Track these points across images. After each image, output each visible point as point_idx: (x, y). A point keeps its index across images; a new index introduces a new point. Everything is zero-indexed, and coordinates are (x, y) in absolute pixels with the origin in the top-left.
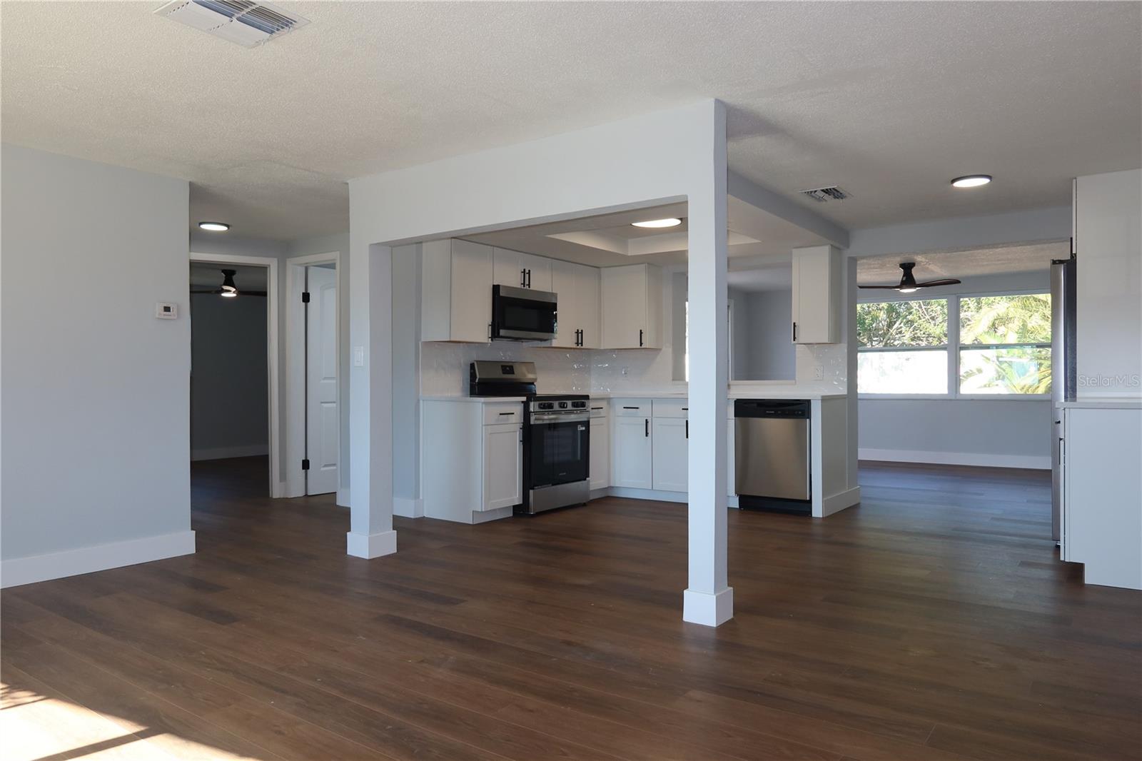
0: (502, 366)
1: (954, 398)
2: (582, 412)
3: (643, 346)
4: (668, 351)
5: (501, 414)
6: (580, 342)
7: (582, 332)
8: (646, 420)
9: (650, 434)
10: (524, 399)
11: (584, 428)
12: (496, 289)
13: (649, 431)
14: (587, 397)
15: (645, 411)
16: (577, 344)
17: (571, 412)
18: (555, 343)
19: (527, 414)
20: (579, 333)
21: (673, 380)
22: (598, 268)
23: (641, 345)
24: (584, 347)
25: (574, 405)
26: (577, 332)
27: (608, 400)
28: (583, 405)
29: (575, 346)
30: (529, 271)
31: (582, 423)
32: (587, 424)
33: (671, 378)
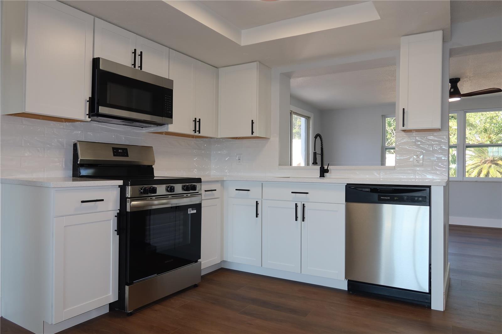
0: (113, 148)
1: (462, 180)
2: (193, 195)
3: (254, 135)
4: (275, 140)
5: (83, 202)
6: (197, 129)
7: (199, 121)
8: (257, 202)
9: (259, 216)
10: (121, 182)
11: (195, 211)
12: (96, 62)
13: (259, 212)
14: (199, 180)
15: (255, 194)
16: (195, 131)
17: (179, 196)
18: (171, 128)
19: (123, 200)
20: (197, 122)
21: (279, 165)
22: (217, 68)
23: (252, 134)
24: (201, 134)
25: (185, 188)
26: (195, 121)
27: (222, 182)
28: (194, 188)
29: (192, 133)
30: (141, 52)
31: (192, 206)
32: (198, 207)
33: (278, 163)
